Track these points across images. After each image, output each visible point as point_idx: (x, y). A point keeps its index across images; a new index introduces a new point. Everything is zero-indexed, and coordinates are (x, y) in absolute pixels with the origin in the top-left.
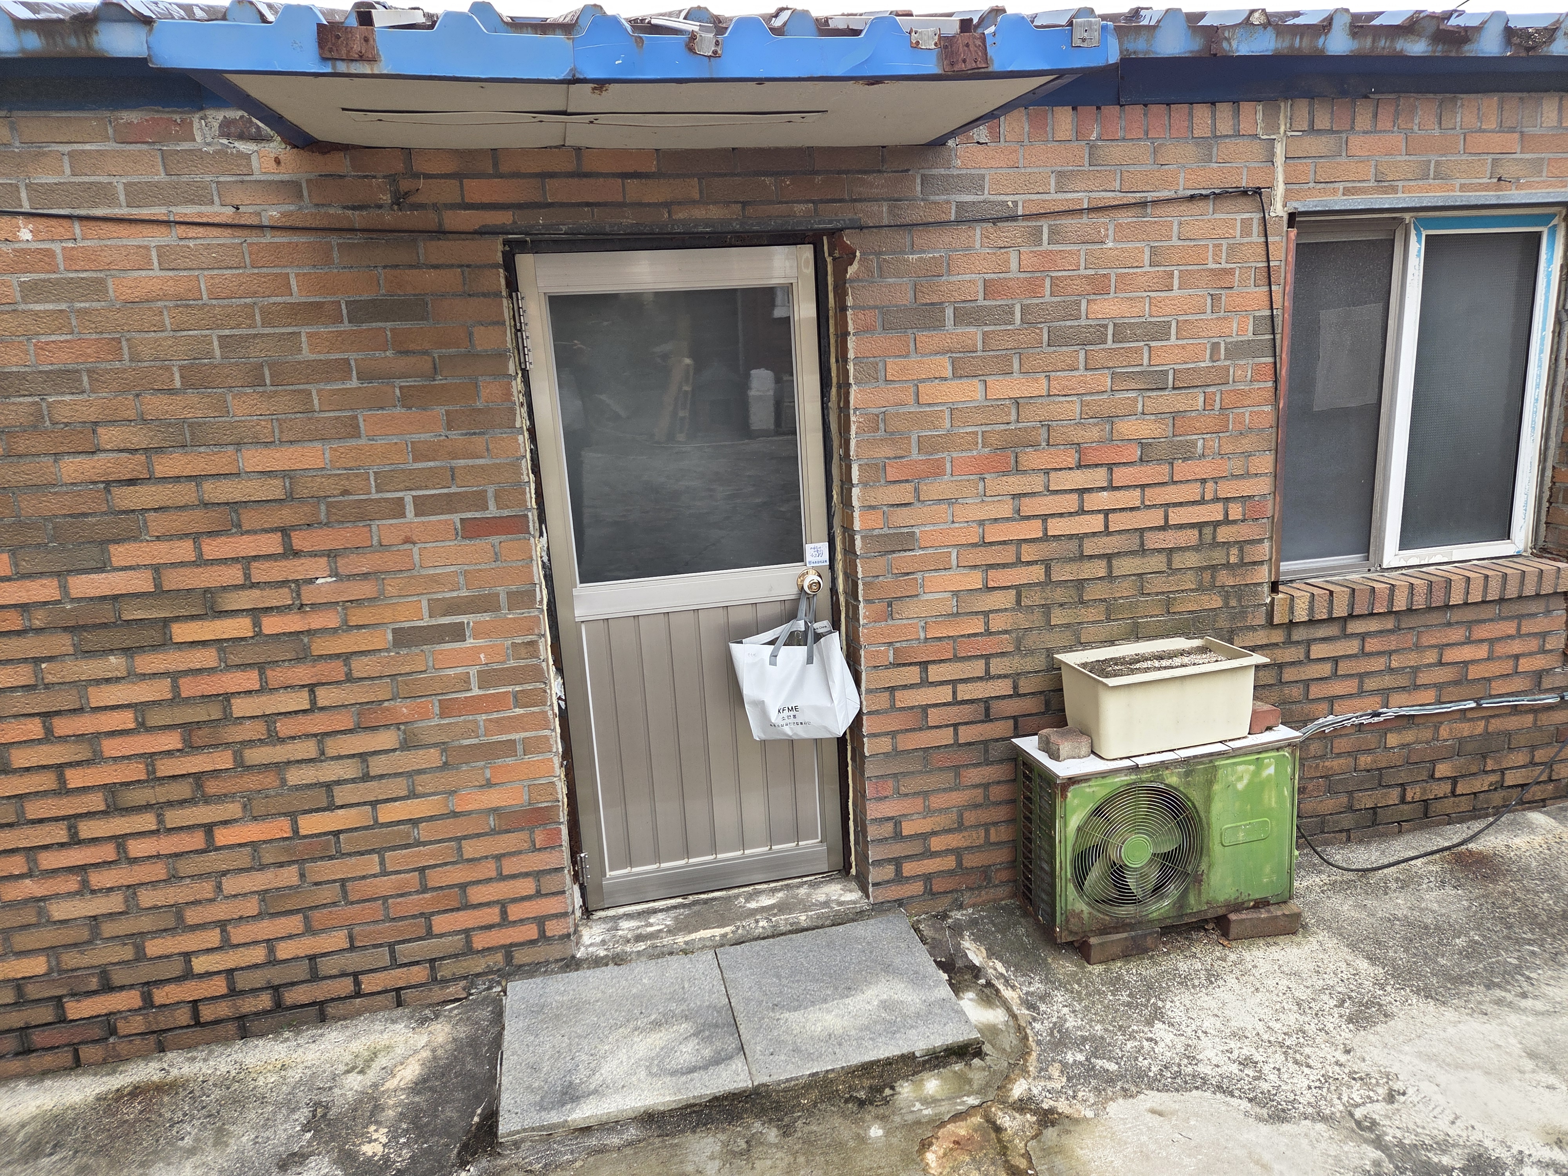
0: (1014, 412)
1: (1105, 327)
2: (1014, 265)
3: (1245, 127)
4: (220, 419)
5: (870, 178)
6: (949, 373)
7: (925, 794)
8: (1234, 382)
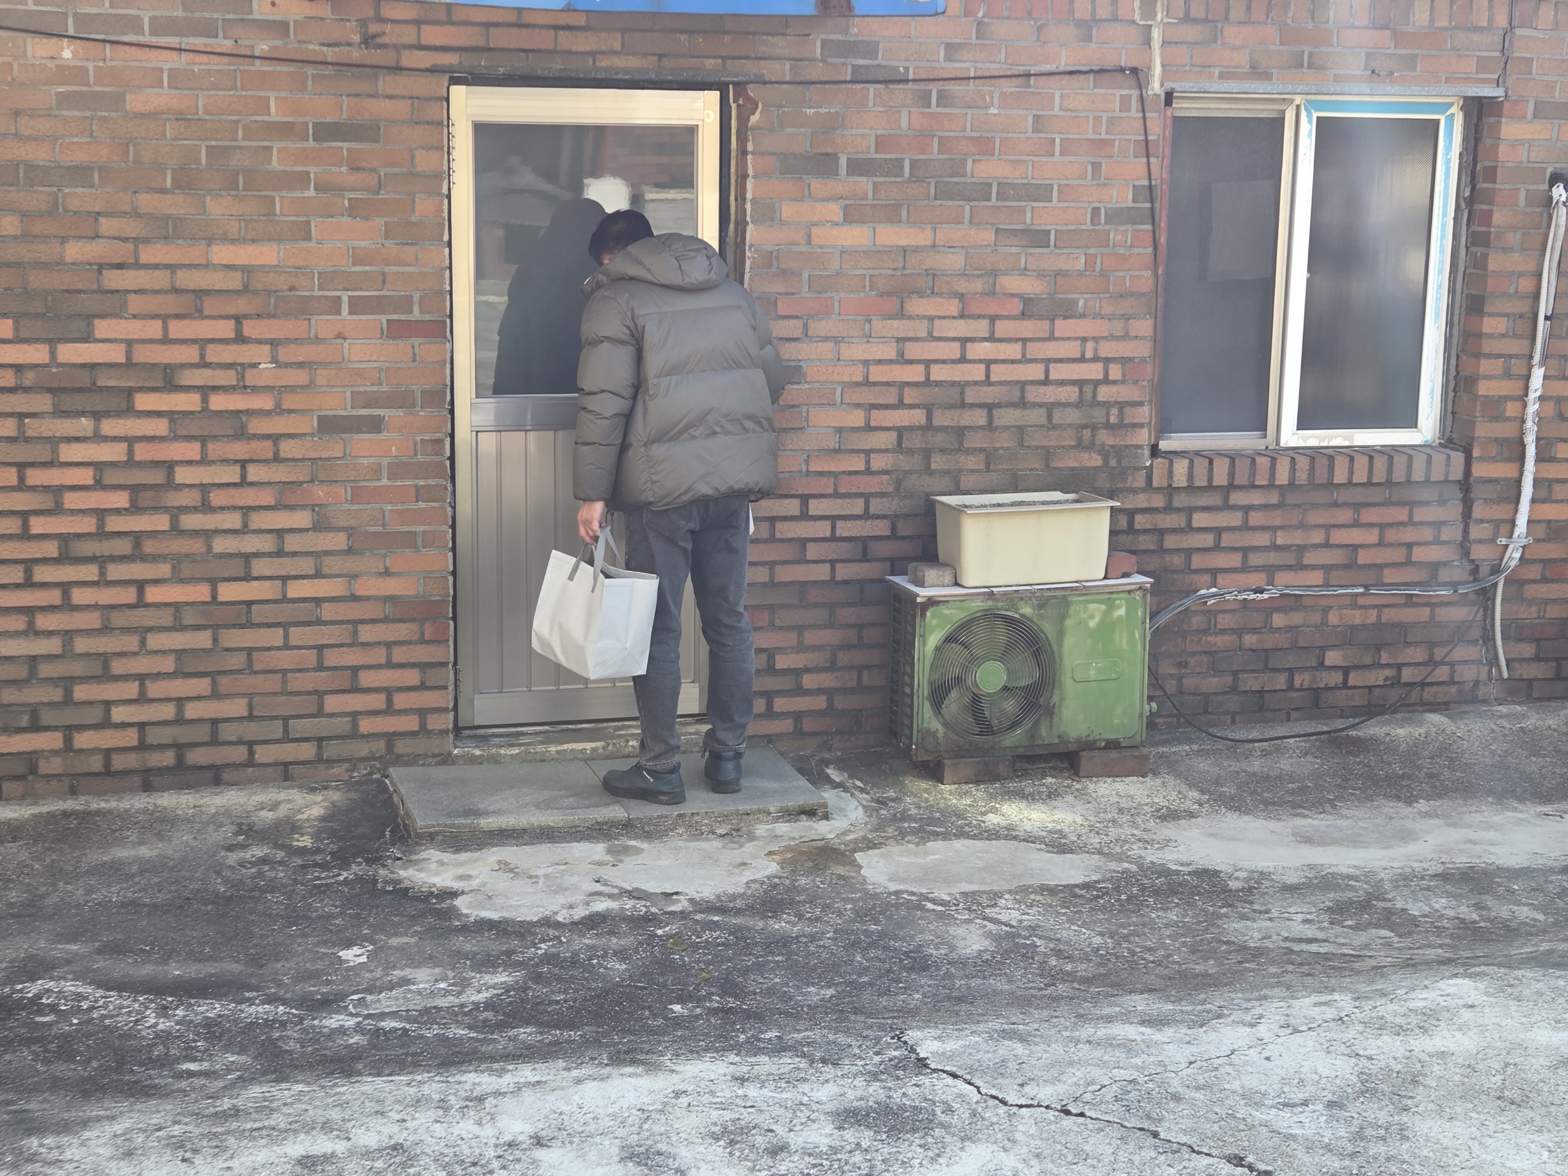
0: (901, 259)
1: (990, 185)
2: (904, 124)
3: (1123, 13)
4: (198, 217)
5: (775, 39)
6: (840, 218)
7: (800, 629)
8: (1114, 246)
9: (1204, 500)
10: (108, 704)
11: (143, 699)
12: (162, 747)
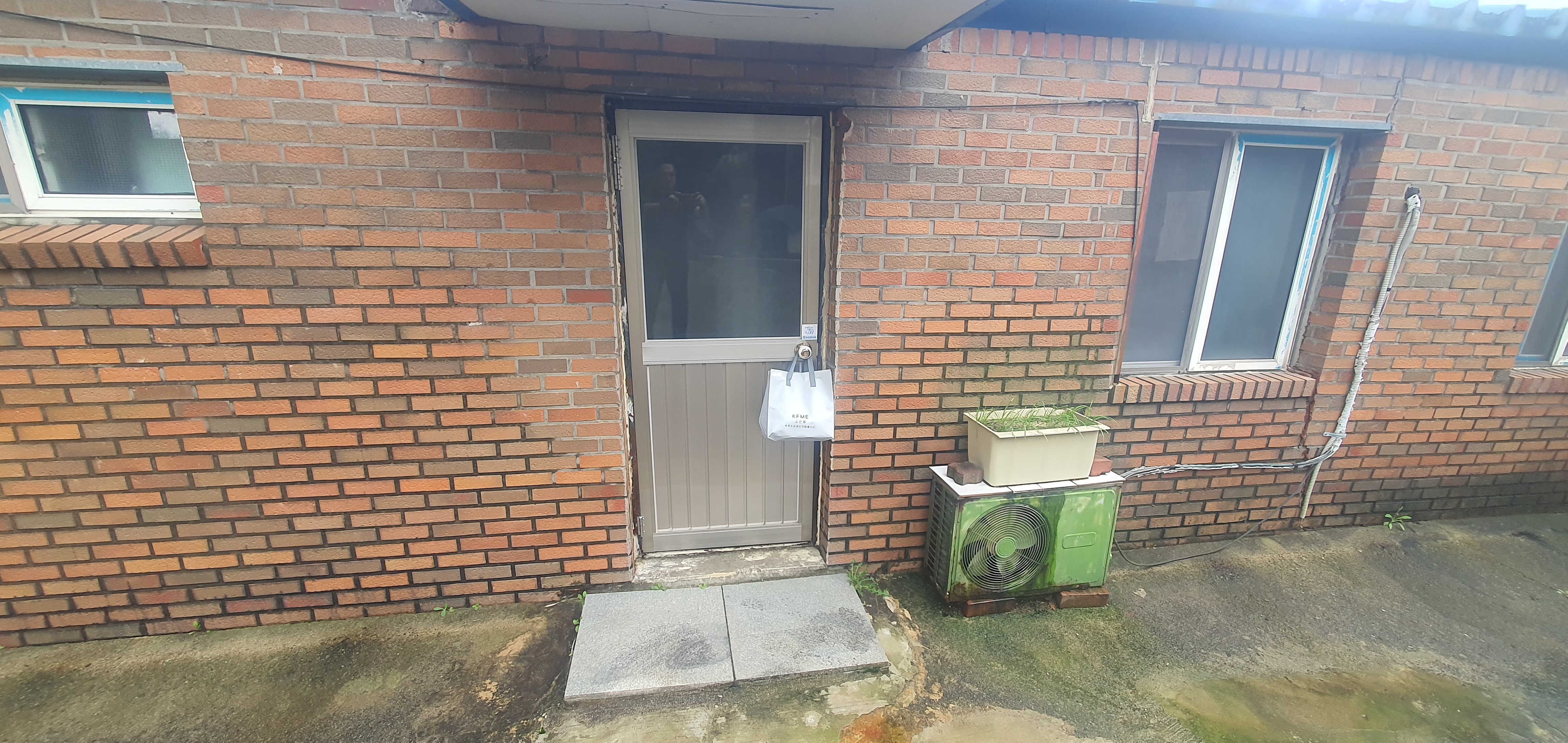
0: (952, 244)
1: (1021, 190)
2: (961, 141)
3: (1130, 57)
4: (407, 209)
5: (865, 71)
6: (909, 214)
7: (869, 498)
8: (1105, 236)
9: (1145, 411)
10: (383, 559)
11: (407, 555)
12: (426, 585)
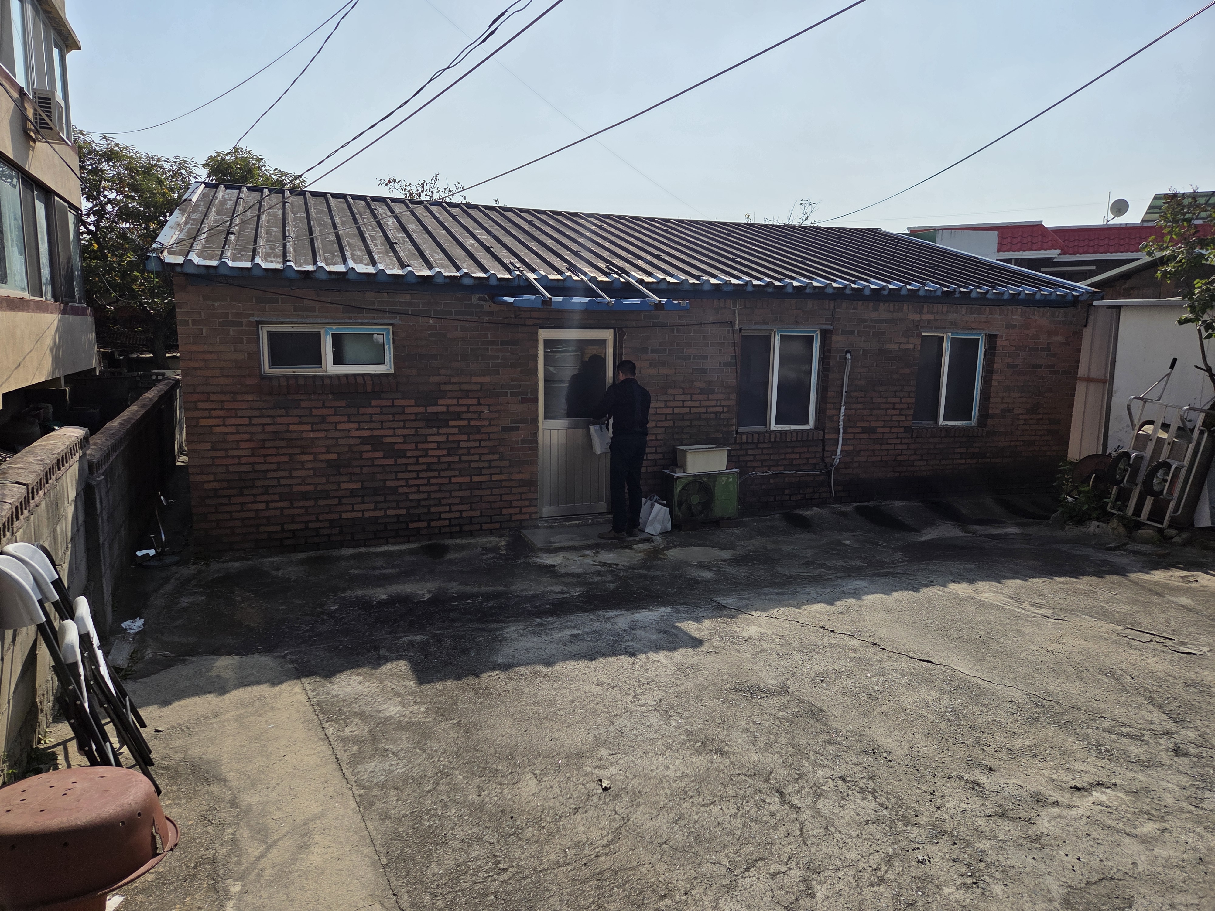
1: (691, 356)
2: (667, 338)
3: (728, 305)
4: (468, 369)
8: (725, 372)
9: (751, 447)
10: (440, 513)
11: (450, 511)
12: (456, 526)
